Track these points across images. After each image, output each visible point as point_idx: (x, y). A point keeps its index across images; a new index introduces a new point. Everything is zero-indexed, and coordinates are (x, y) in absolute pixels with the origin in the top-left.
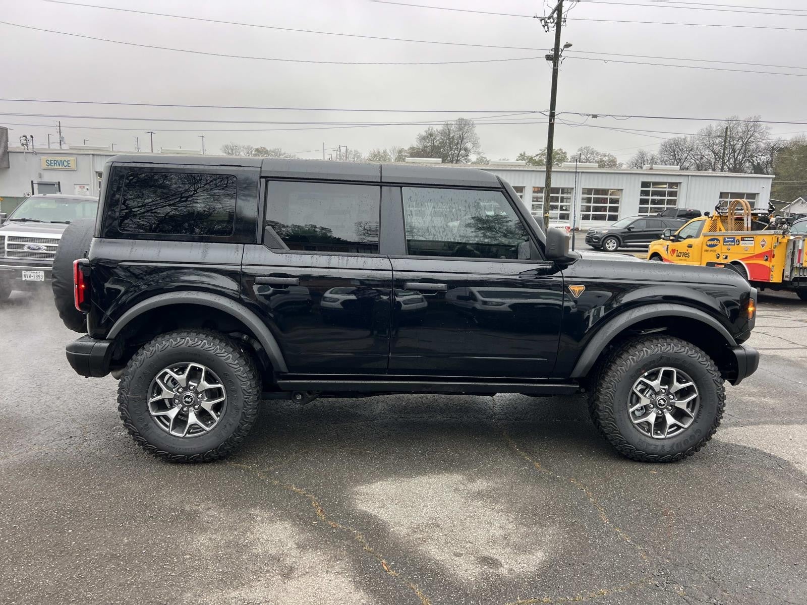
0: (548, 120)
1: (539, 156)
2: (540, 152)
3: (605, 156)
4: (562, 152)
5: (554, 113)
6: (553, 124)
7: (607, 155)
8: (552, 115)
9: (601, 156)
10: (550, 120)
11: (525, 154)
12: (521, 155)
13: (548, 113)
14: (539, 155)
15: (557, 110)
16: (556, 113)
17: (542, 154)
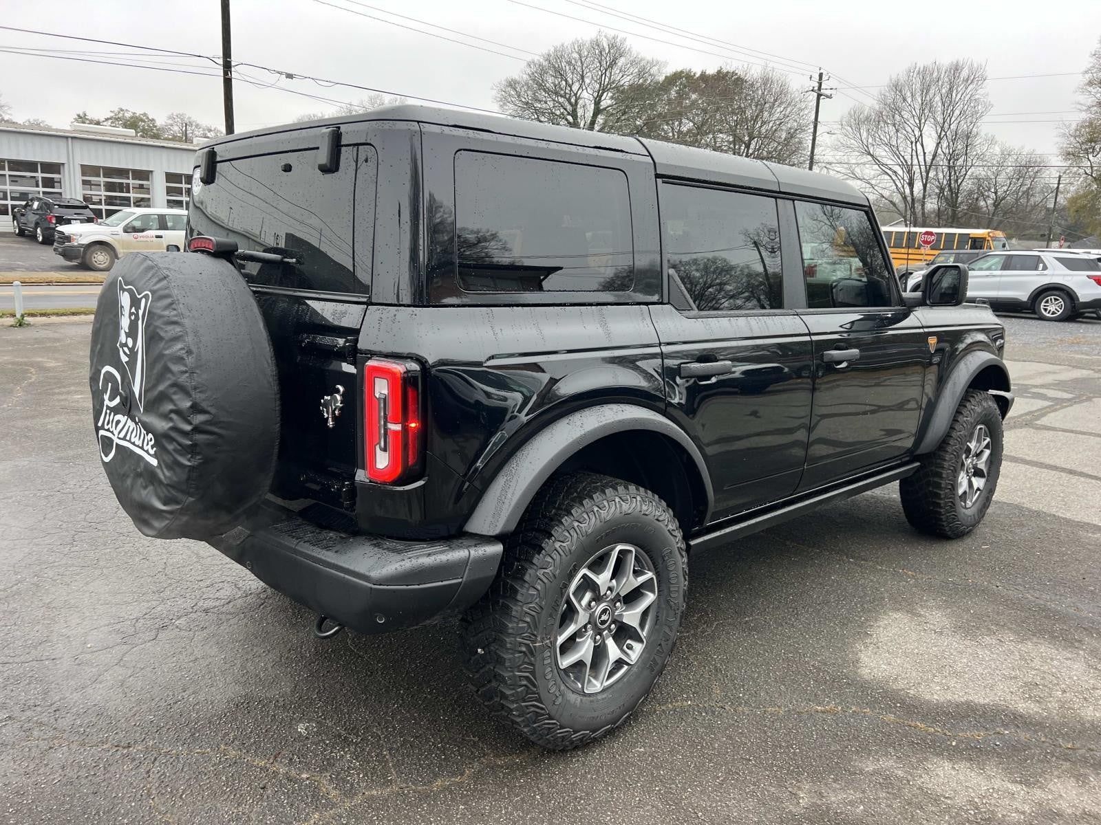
0: (221, 73)
1: (110, 121)
2: (112, 114)
3: (210, 131)
4: (148, 118)
5: (230, 62)
6: (230, 80)
7: (213, 129)
8: (227, 66)
9: (204, 130)
10: (226, 73)
11: (85, 115)
12: (79, 116)
13: (221, 61)
14: (110, 119)
15: (234, 59)
16: (233, 64)
17: (116, 119)
